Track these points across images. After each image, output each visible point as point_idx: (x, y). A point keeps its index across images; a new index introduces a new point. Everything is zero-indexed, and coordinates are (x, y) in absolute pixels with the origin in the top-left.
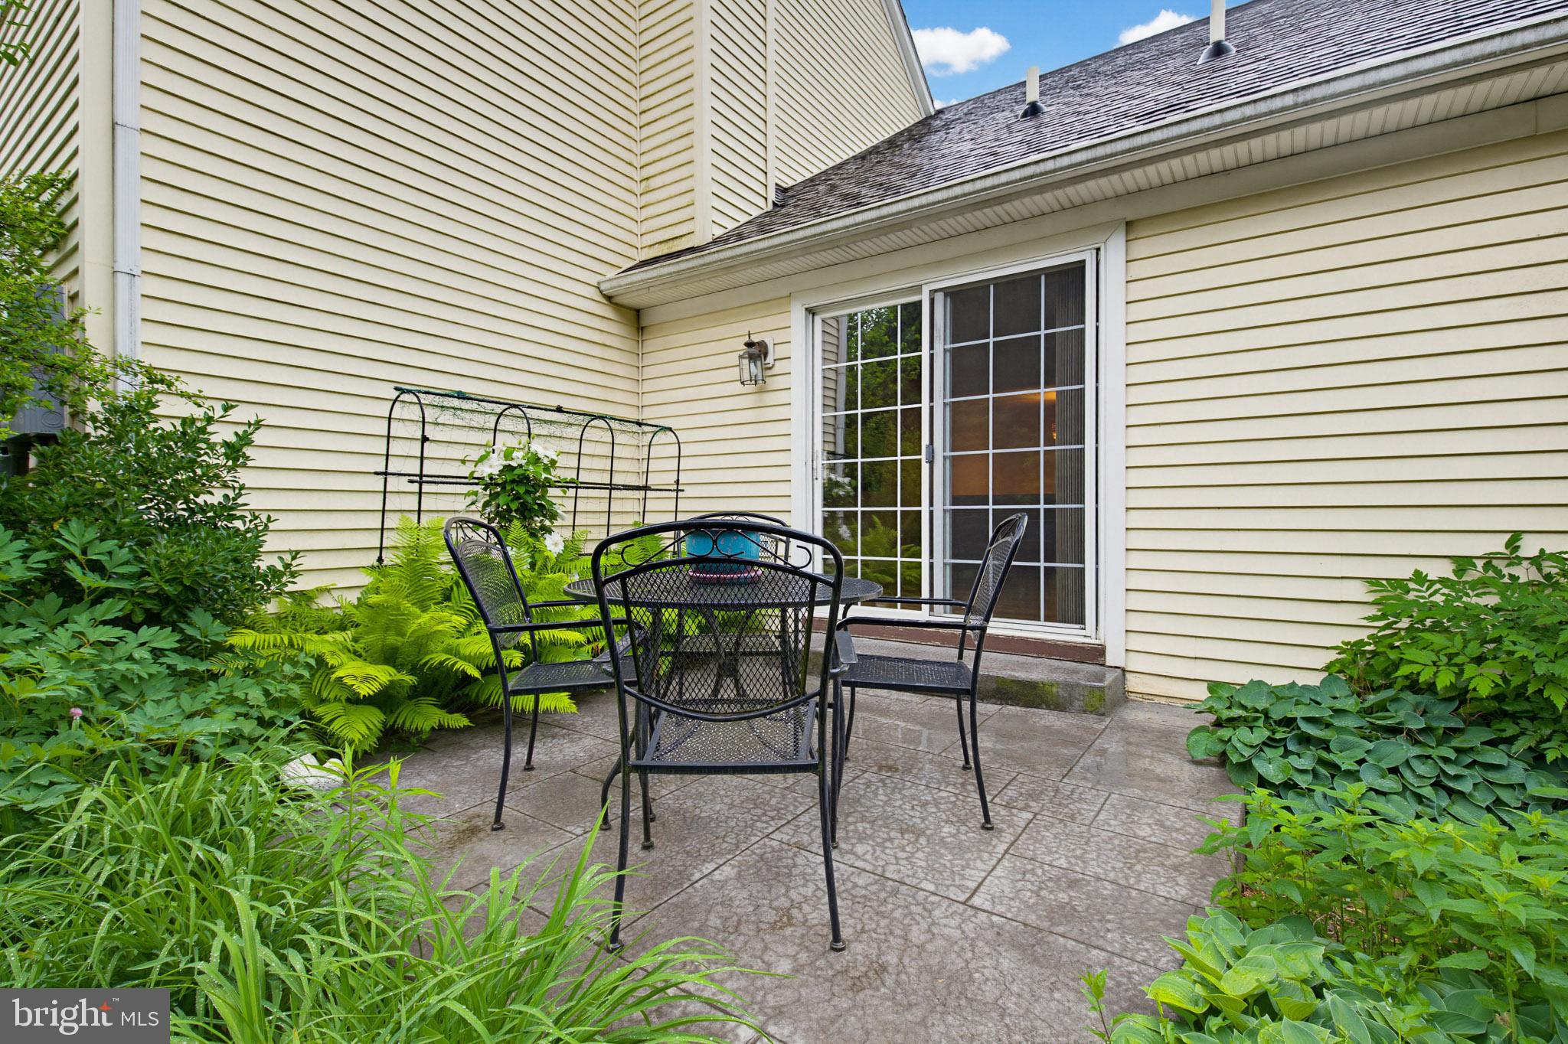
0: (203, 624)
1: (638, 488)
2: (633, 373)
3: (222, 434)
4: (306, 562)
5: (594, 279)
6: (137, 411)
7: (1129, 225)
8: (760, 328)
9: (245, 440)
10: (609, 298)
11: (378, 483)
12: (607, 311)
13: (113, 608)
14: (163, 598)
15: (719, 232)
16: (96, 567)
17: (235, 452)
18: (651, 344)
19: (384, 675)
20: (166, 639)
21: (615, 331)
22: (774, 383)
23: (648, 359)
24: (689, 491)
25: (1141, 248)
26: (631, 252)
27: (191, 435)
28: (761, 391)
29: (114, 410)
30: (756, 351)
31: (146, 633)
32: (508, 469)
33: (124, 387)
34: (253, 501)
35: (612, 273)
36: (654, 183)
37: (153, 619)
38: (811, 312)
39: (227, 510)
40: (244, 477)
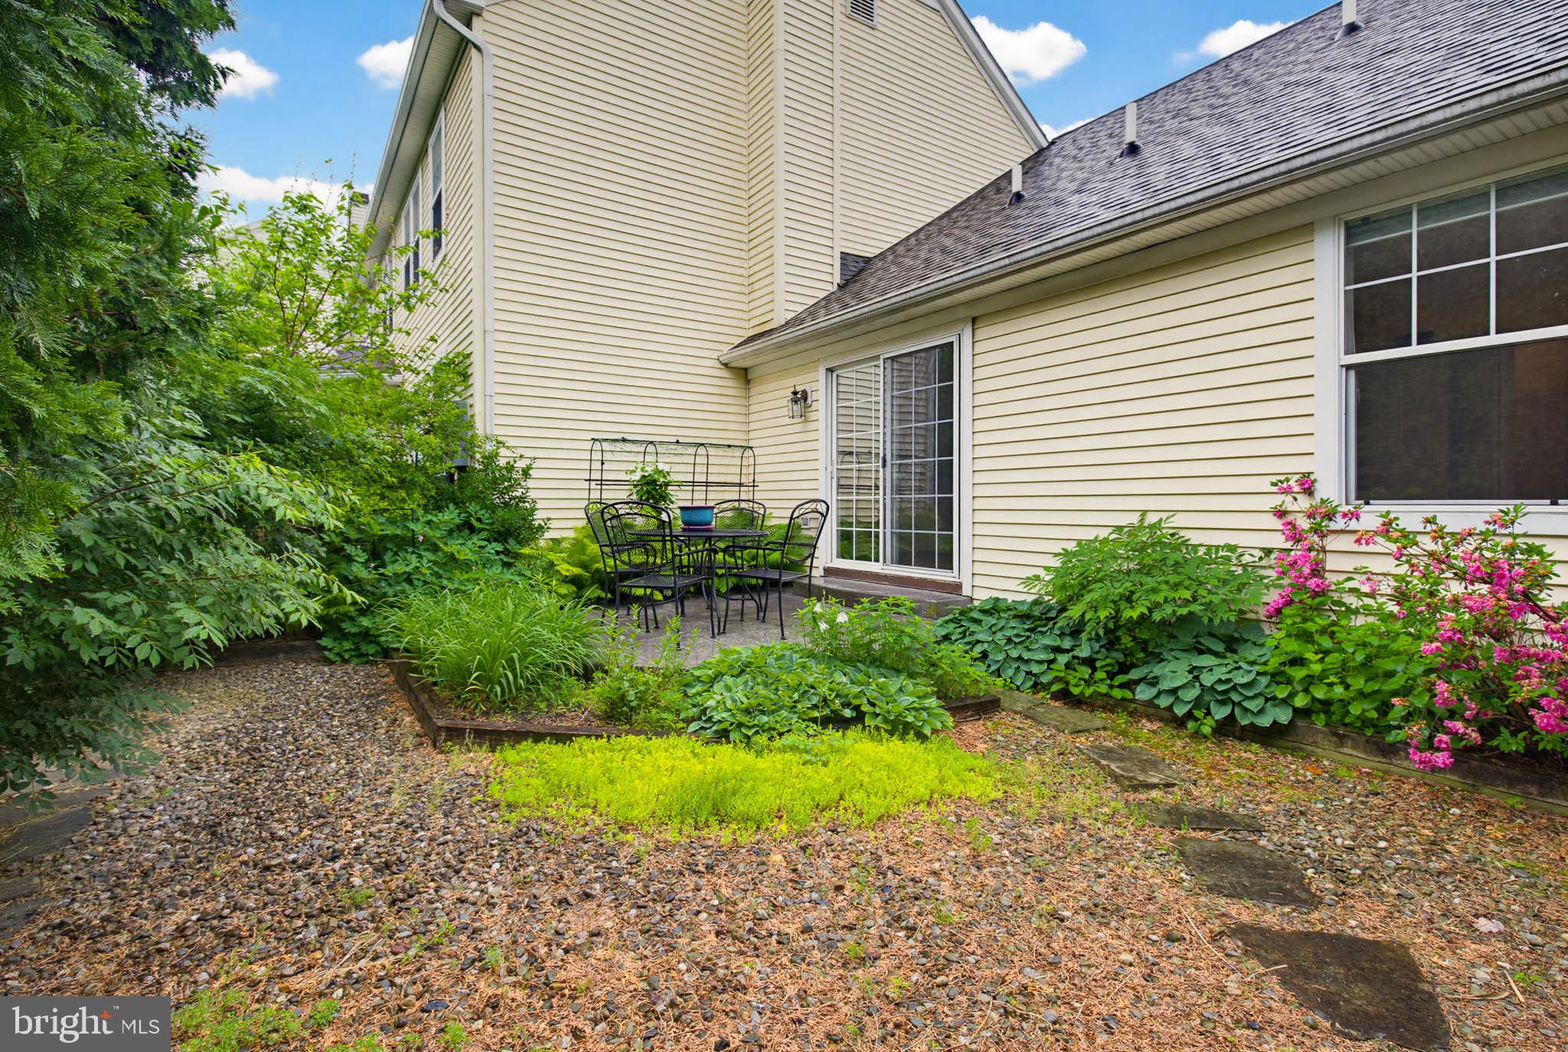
0: (512, 544)
1: (734, 485)
2: (743, 410)
3: (521, 464)
4: (553, 524)
5: (715, 355)
6: (491, 458)
7: (974, 320)
8: (801, 382)
9: (529, 468)
10: (726, 365)
11: (586, 485)
12: (725, 373)
13: (484, 535)
14: (498, 532)
15: (790, 316)
16: (479, 520)
17: (526, 473)
18: (754, 390)
19: (577, 571)
20: (500, 548)
21: (730, 385)
22: (812, 416)
23: (752, 400)
24: (762, 486)
25: (981, 334)
26: (741, 332)
27: (510, 468)
28: (806, 421)
29: (484, 457)
30: (800, 398)
31: (494, 544)
32: (644, 477)
33: (489, 447)
34: (532, 494)
35: (726, 348)
36: (756, 286)
37: (496, 540)
38: (830, 370)
39: (522, 499)
40: (530, 483)
